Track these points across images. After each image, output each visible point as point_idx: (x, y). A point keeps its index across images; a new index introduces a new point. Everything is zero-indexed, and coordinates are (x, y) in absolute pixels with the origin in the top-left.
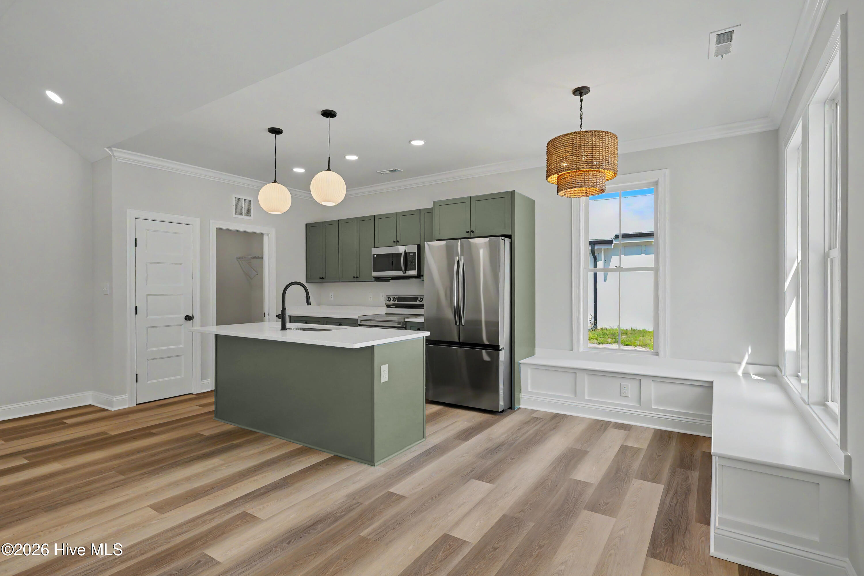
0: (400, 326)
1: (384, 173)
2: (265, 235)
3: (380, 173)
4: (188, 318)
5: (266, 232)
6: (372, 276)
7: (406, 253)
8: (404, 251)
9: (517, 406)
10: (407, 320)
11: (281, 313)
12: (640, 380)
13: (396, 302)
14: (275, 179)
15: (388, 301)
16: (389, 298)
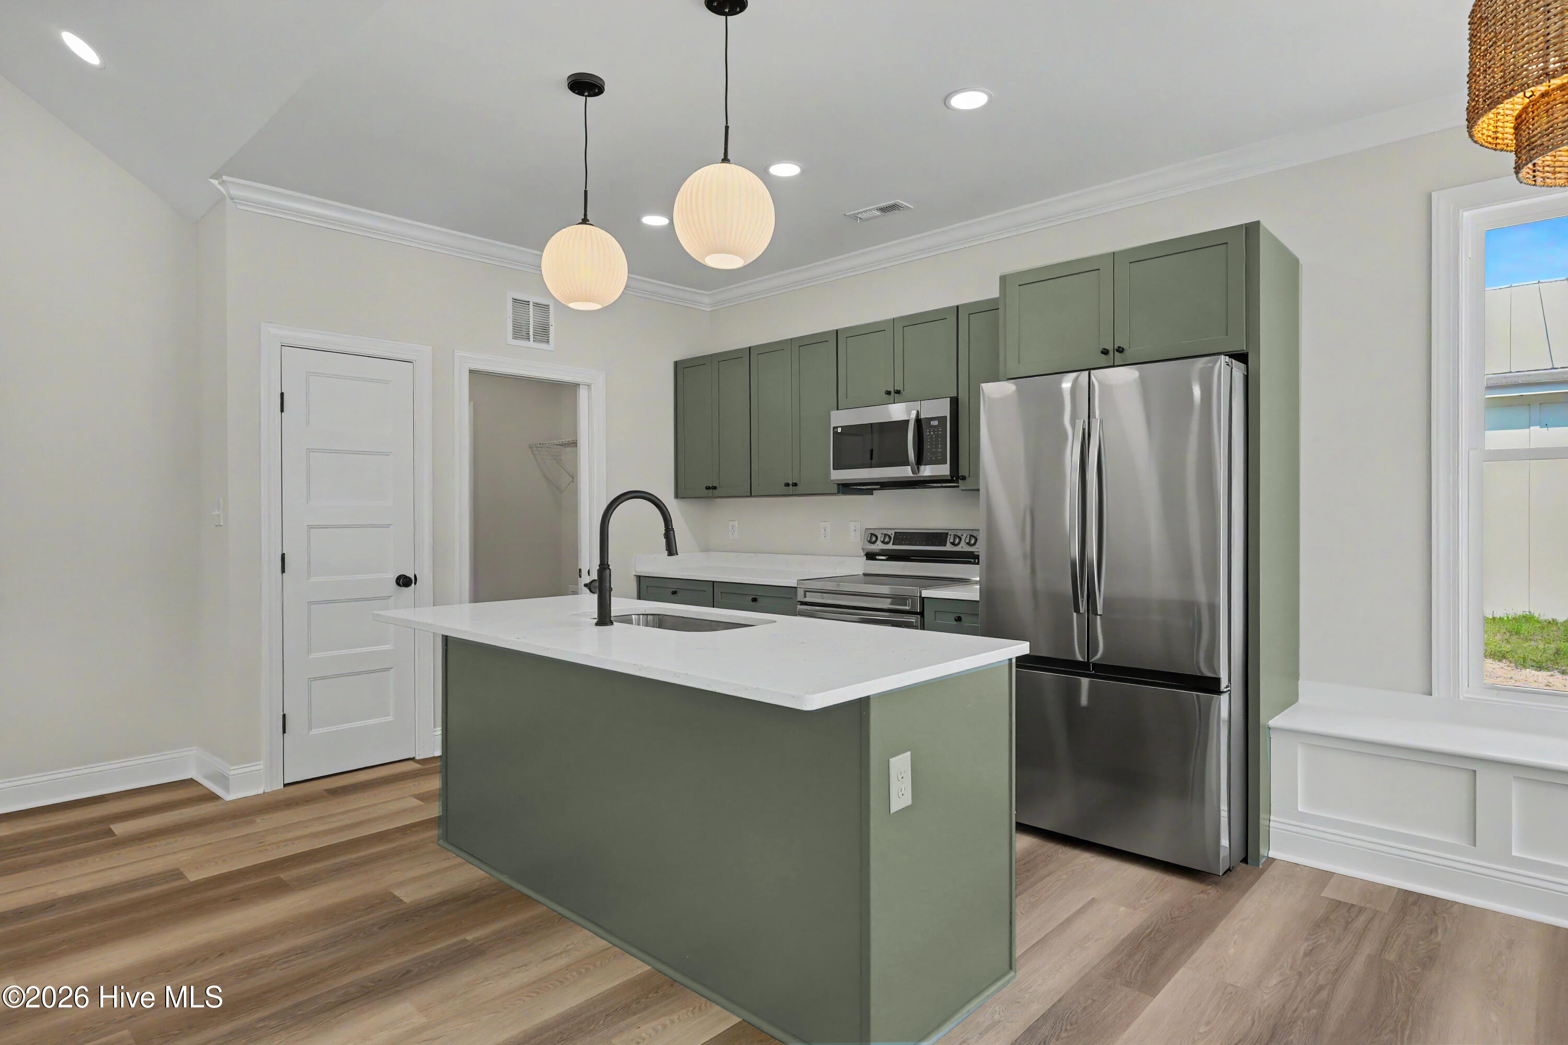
0: (907, 608)
1: (864, 216)
2: (581, 386)
3: (855, 217)
4: (404, 581)
5: (588, 381)
6: (832, 481)
7: (921, 419)
8: (914, 414)
9: (1263, 856)
10: (926, 593)
11: (596, 578)
13: (890, 546)
14: (585, 215)
15: (871, 542)
16: (872, 538)
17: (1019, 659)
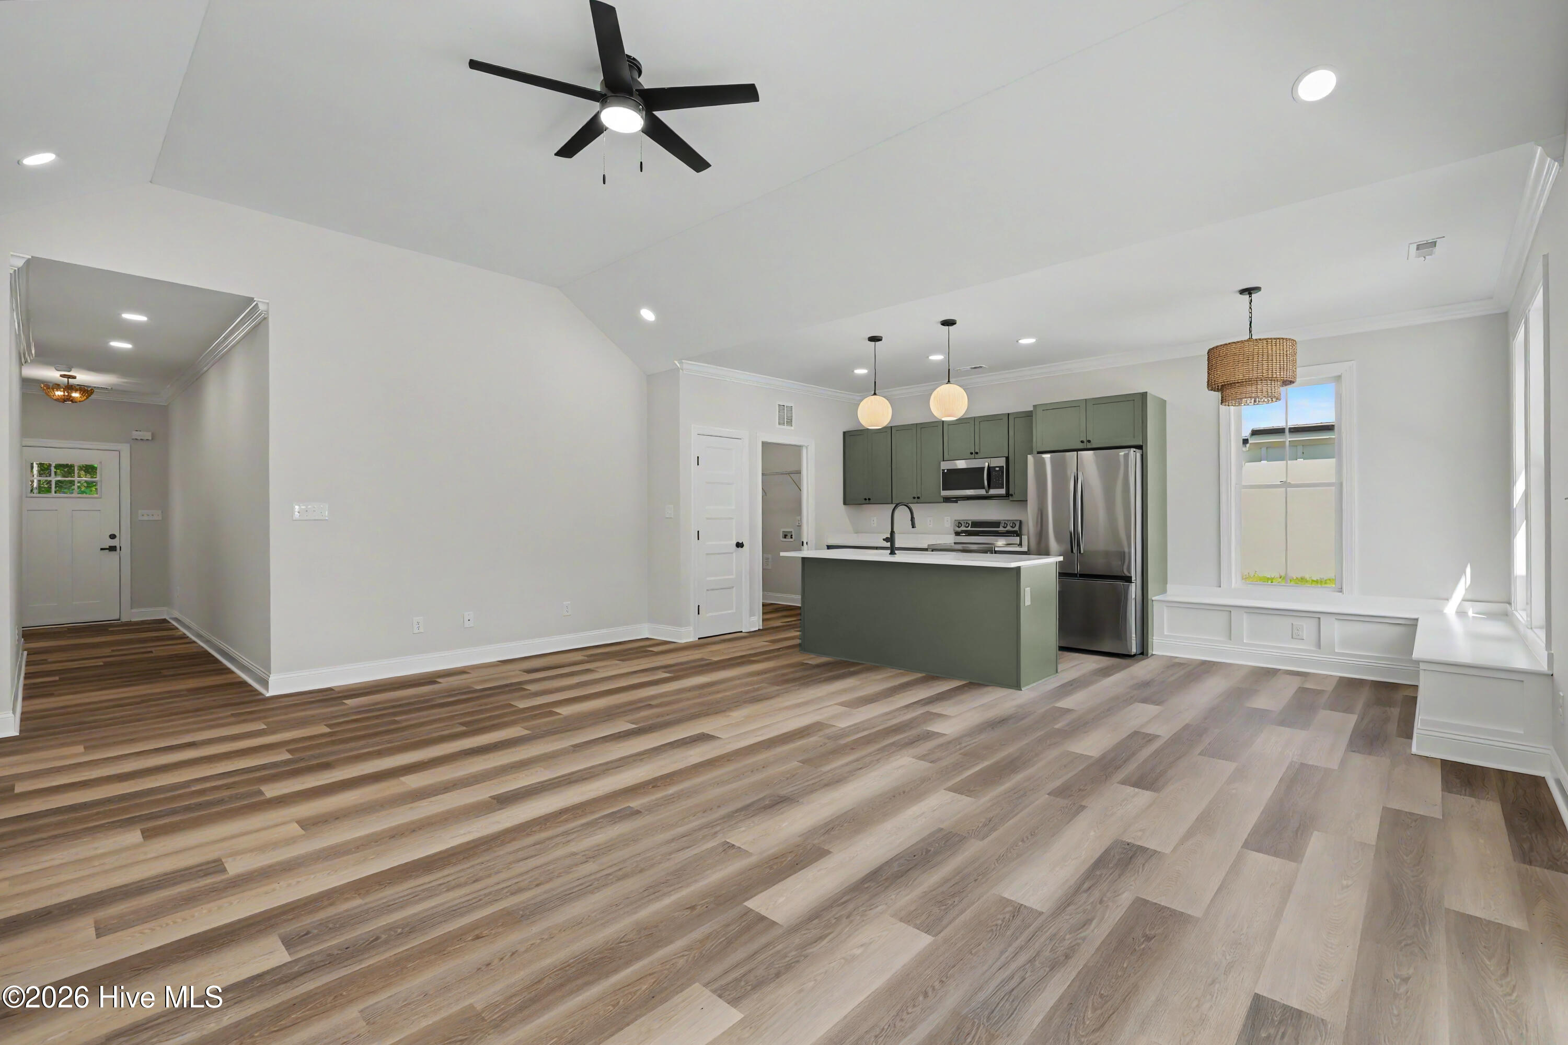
2: (804, 447)
4: (739, 545)
5: (806, 445)
6: (941, 496)
7: (990, 467)
8: (987, 465)
9: (1150, 652)
12: (1319, 618)
13: (969, 528)
14: (875, 392)
15: (959, 527)
16: (959, 524)
17: (1059, 562)
